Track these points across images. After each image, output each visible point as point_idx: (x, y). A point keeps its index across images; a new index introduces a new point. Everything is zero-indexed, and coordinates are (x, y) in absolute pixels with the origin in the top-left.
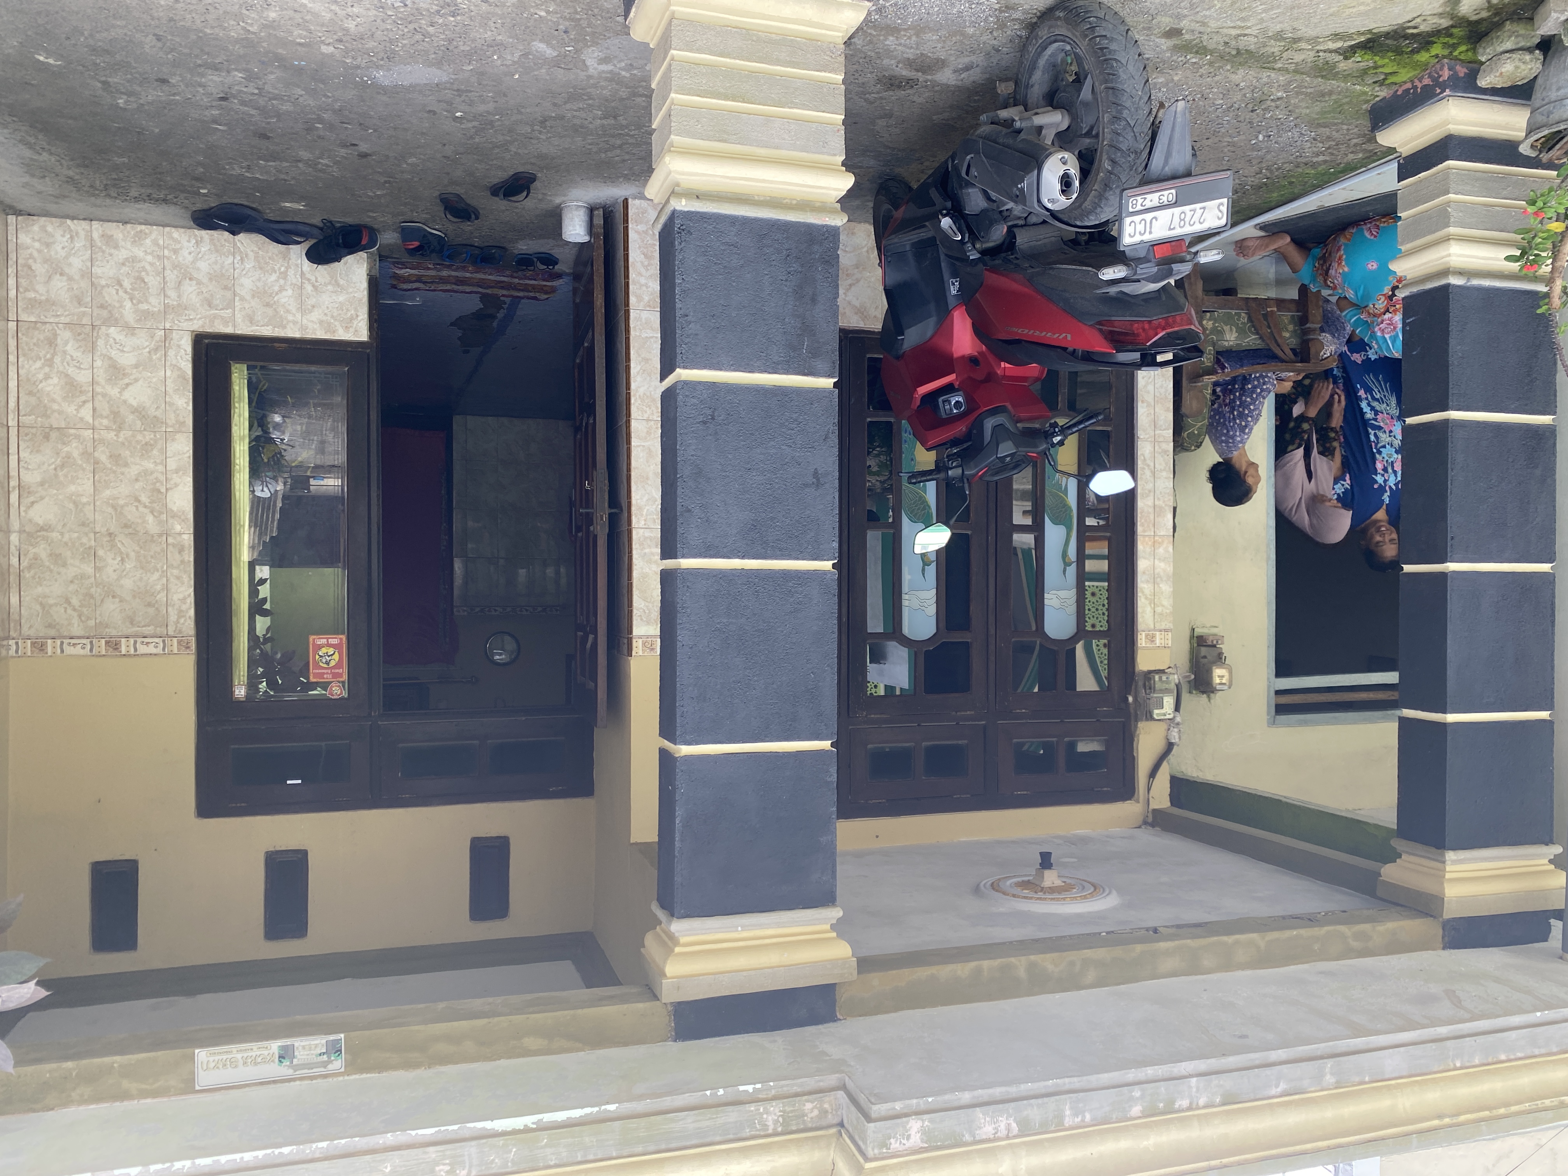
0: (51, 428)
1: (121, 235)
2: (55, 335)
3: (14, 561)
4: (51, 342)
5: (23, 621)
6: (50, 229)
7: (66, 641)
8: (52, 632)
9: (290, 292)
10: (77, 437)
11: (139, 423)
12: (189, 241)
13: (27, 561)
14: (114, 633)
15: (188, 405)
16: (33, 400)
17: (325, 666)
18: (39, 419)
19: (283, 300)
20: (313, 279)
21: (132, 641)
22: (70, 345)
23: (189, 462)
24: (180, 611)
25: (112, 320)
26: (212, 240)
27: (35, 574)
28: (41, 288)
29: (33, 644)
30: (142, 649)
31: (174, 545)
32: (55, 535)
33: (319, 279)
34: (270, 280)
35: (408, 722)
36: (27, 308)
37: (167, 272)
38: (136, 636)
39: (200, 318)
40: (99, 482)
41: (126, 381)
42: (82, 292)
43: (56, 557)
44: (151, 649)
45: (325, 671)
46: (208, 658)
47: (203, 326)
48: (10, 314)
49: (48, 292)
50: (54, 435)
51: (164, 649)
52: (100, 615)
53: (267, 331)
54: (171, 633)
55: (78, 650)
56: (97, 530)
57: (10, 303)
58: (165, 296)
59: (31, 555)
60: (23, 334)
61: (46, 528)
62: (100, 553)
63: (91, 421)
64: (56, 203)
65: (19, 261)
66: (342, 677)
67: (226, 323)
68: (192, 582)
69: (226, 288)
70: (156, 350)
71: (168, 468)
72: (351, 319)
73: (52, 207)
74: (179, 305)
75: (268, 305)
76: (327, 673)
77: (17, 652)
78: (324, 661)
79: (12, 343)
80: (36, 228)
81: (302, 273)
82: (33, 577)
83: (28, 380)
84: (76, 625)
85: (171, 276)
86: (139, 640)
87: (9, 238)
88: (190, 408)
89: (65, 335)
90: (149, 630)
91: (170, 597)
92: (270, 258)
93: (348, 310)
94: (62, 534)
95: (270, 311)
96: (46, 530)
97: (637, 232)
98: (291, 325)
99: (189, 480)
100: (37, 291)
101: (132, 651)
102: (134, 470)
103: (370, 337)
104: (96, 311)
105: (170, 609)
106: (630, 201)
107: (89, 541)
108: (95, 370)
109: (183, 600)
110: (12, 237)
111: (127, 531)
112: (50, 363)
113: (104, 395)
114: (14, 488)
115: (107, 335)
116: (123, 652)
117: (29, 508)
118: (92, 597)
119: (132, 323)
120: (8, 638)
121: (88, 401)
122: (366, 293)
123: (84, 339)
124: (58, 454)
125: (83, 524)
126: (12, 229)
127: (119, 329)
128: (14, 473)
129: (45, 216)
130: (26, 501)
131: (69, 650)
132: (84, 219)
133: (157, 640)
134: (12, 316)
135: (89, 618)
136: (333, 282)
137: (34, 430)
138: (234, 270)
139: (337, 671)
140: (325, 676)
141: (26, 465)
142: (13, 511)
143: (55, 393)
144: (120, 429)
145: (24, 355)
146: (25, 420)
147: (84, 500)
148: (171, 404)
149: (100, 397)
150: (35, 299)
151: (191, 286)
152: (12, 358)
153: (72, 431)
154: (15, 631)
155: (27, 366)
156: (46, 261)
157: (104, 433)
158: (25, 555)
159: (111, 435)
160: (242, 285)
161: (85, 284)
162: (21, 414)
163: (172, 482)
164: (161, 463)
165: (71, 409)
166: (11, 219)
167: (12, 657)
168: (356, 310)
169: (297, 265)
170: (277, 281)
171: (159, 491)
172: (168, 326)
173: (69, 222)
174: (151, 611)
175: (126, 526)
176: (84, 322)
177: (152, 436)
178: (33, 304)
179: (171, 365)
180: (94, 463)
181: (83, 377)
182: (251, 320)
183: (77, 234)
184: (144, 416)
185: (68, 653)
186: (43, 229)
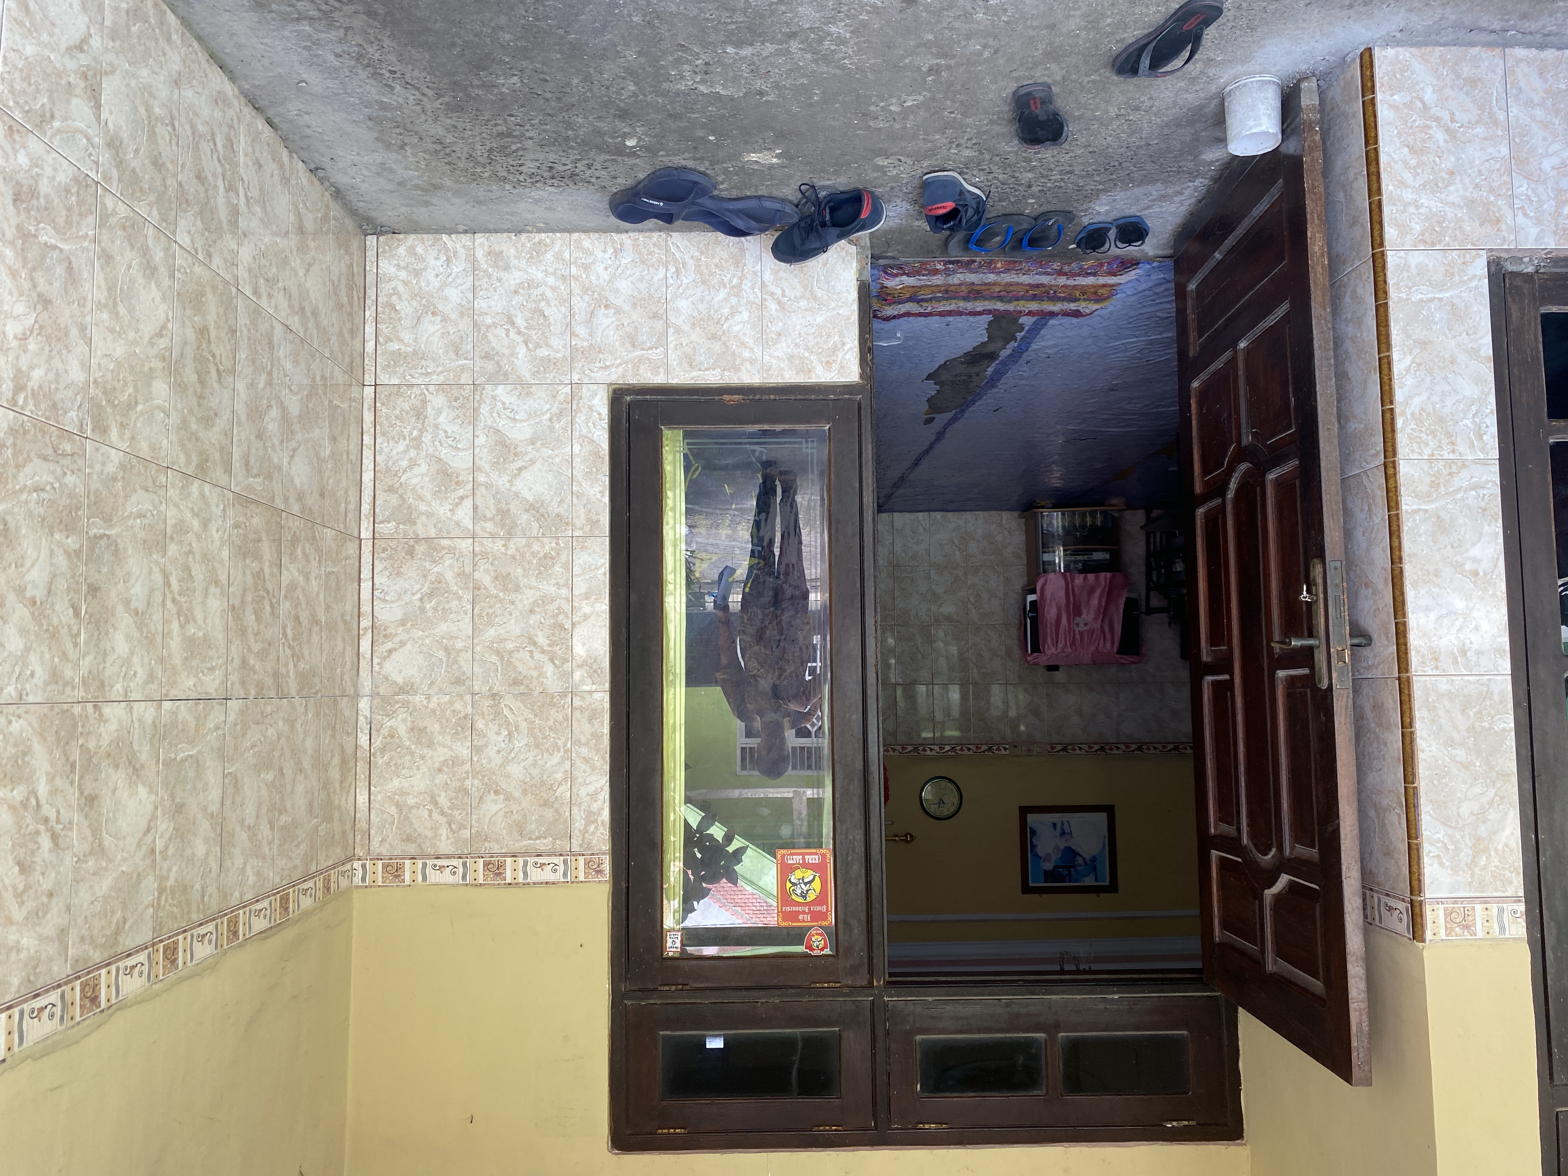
0: (417, 539)
1: (512, 251)
2: (424, 402)
3: (363, 739)
4: (419, 414)
5: (372, 832)
6: (420, 250)
7: (430, 862)
8: (412, 849)
9: (745, 315)
10: (452, 550)
11: (535, 525)
12: (604, 251)
13: (379, 740)
14: (496, 848)
15: (603, 496)
16: (394, 500)
17: (800, 900)
18: (401, 526)
19: (736, 328)
20: (779, 292)
21: (521, 861)
22: (444, 414)
23: (604, 582)
24: (590, 813)
25: (500, 376)
26: (636, 246)
27: (391, 759)
28: (407, 336)
29: (385, 867)
30: (536, 875)
31: (582, 710)
32: (418, 699)
33: (787, 292)
34: (716, 299)
35: (930, 999)
36: (388, 366)
37: (576, 300)
38: (526, 854)
39: (620, 364)
40: (480, 616)
41: (519, 464)
42: (461, 337)
43: (418, 732)
44: (547, 875)
45: (800, 909)
46: (628, 888)
47: (624, 376)
48: (366, 376)
49: (415, 340)
50: (421, 549)
51: (565, 875)
52: (478, 821)
53: (713, 377)
54: (576, 848)
55: (446, 877)
56: (476, 689)
57: (366, 362)
58: (572, 334)
59: (385, 732)
60: (383, 404)
61: (407, 689)
62: (480, 724)
63: (471, 527)
64: (427, 204)
65: (380, 300)
66: (826, 919)
67: (655, 370)
68: (607, 767)
69: (655, 316)
70: (560, 414)
71: (575, 592)
72: (835, 349)
73: (421, 214)
74: (591, 347)
75: (714, 337)
76: (804, 912)
77: (363, 879)
78: (799, 892)
79: (368, 417)
80: (402, 250)
81: (763, 285)
82: (388, 764)
83: (388, 470)
84: (444, 837)
85: (580, 304)
86: (531, 860)
87: (368, 268)
88: (606, 499)
89: (437, 401)
90: (543, 844)
91: (574, 790)
92: (716, 266)
93: (829, 336)
94: (428, 698)
95: (717, 346)
96: (407, 693)
97: (1394, 107)
98: (748, 365)
99: (603, 607)
100: (400, 340)
101: (521, 879)
102: (528, 597)
103: (861, 377)
104: (479, 363)
105: (575, 810)
106: (1377, 52)
107: (464, 707)
108: (477, 450)
109: (593, 796)
110: (371, 267)
111: (518, 690)
112: (417, 444)
113: (488, 486)
114: (366, 629)
115: (494, 398)
116: (508, 881)
117: (384, 659)
118: (466, 792)
119: (527, 376)
120: (350, 859)
121: (467, 497)
122: (855, 307)
123: (463, 406)
124: (425, 576)
125: (458, 682)
126: (371, 254)
127: (510, 387)
128: (366, 608)
129: (415, 231)
130: (381, 649)
131: (434, 877)
132: (465, 232)
133: (556, 860)
134: (369, 379)
135: (462, 827)
136: (808, 294)
137: (393, 544)
138: (667, 288)
139: (818, 908)
140: (801, 917)
141: (381, 596)
142: (364, 664)
143: (422, 488)
144: (509, 536)
145: (383, 434)
146: (385, 529)
147: (460, 645)
148: (580, 496)
149: (482, 489)
150: (398, 353)
151: (607, 316)
152: (368, 439)
153: (445, 542)
154: (363, 846)
155: (387, 450)
156: (414, 296)
157: (488, 543)
158: (378, 731)
159: (497, 546)
160: (678, 310)
161: (464, 325)
162: (377, 521)
163: (580, 614)
164: (566, 585)
165: (442, 510)
166: (371, 240)
167: (357, 887)
168: (841, 335)
169: (755, 273)
170: (726, 300)
171: (562, 627)
172: (575, 378)
173: (445, 237)
174: (549, 813)
175: (516, 682)
176: (462, 381)
177: (553, 545)
178: (397, 357)
179: (581, 436)
180: (474, 588)
181: (460, 462)
182: (691, 362)
183: (455, 253)
184: (542, 515)
185: (433, 881)
186: (411, 251)
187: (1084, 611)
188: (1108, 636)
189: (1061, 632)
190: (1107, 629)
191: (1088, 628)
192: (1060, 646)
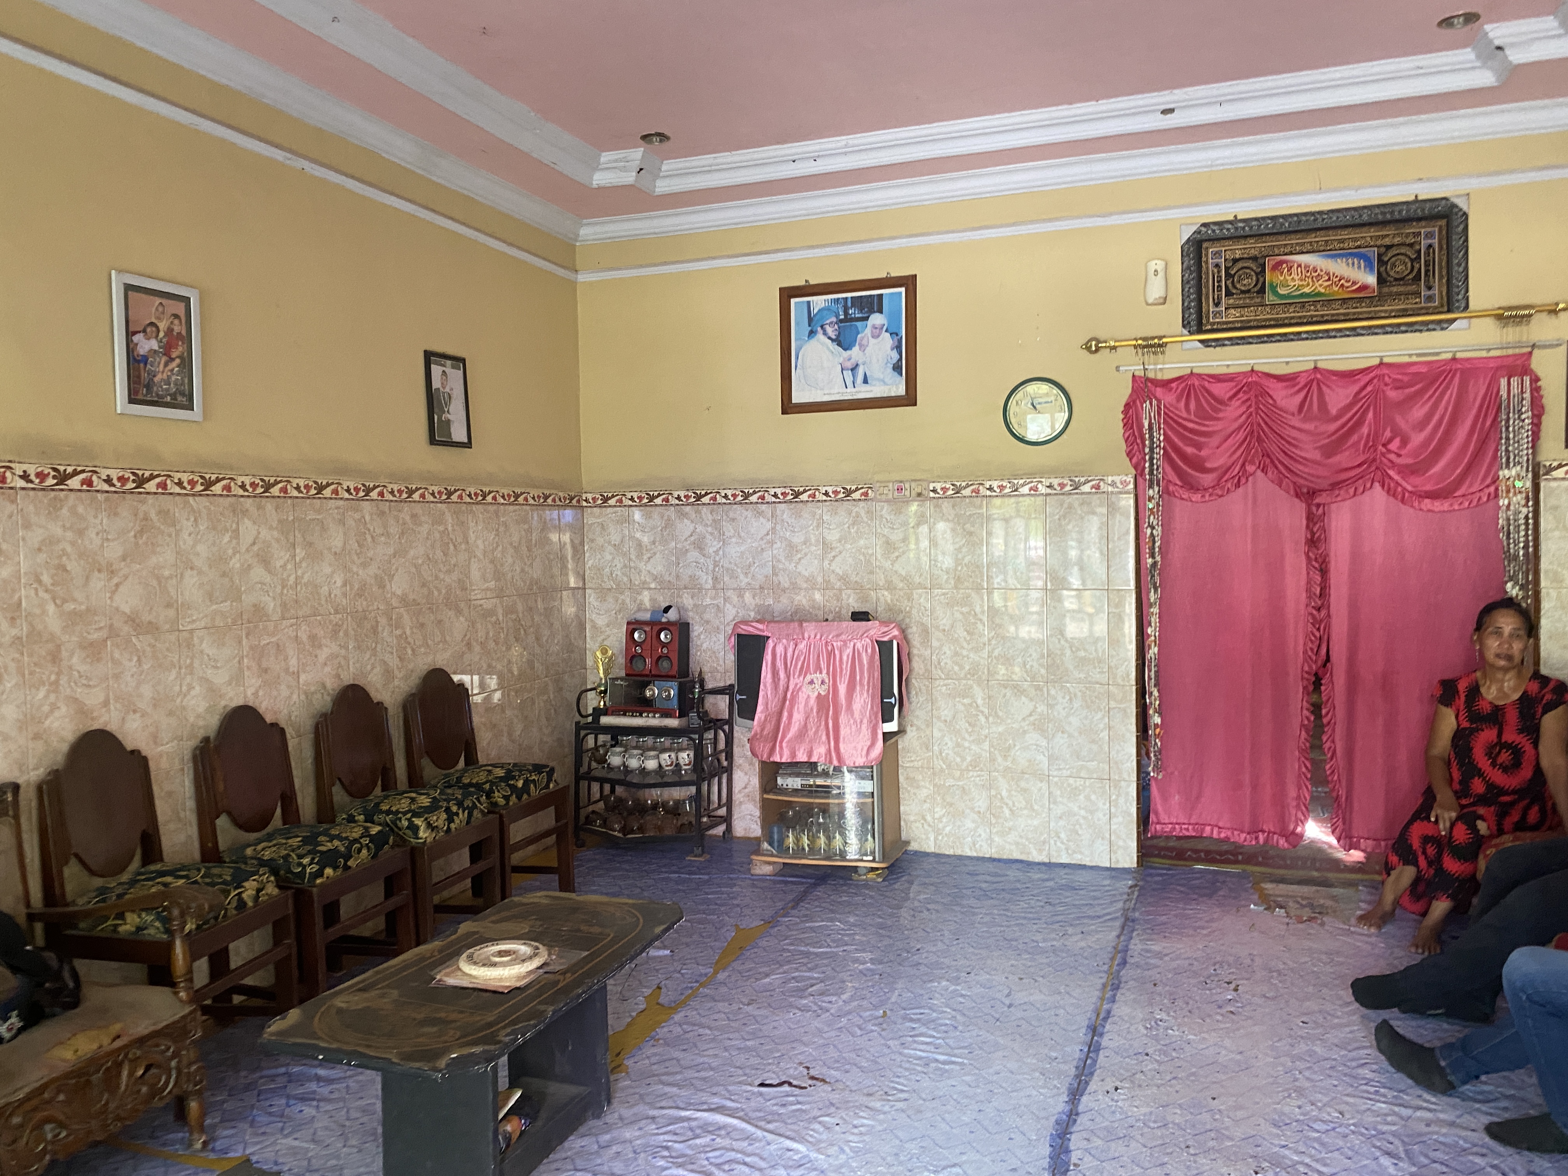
187: (812, 702)
188: (780, 664)
189: (847, 673)
190: (782, 675)
191: (809, 678)
192: (849, 651)
